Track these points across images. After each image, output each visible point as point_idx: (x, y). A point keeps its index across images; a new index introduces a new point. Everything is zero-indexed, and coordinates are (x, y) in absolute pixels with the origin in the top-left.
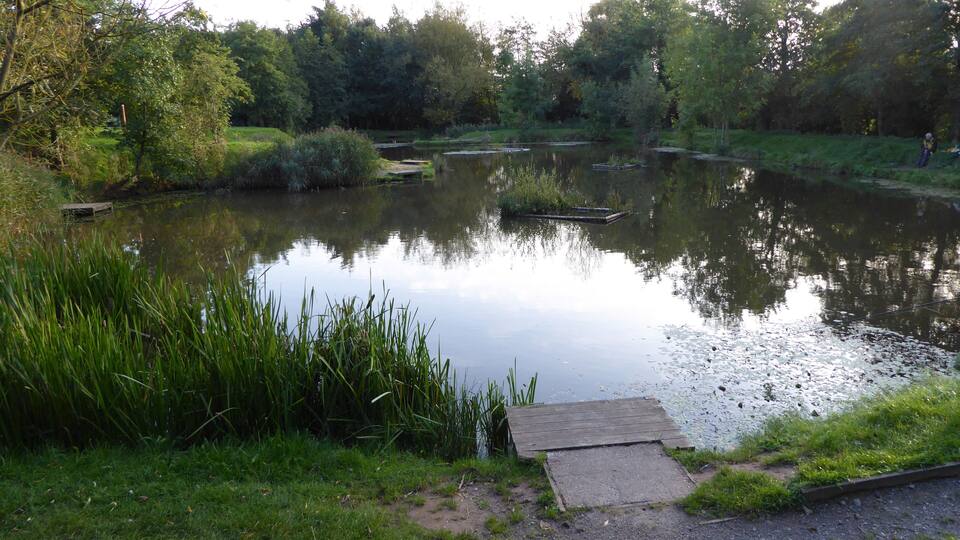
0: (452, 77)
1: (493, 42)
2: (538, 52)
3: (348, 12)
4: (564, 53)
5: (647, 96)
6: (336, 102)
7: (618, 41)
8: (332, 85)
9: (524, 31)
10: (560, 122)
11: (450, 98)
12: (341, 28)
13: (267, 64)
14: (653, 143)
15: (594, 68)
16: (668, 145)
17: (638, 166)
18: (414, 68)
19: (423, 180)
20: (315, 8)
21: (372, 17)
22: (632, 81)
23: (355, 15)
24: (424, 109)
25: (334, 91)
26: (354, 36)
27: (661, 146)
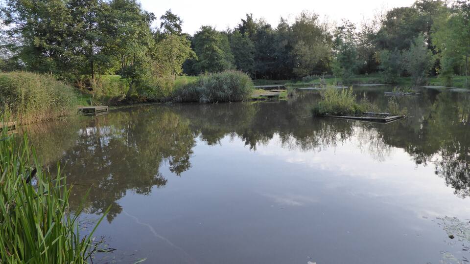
0: (308, 51)
1: (332, 34)
2: (357, 38)
3: (257, 22)
4: (371, 37)
5: (420, 57)
6: (249, 65)
7: (403, 28)
8: (247, 57)
9: (349, 28)
10: (367, 74)
11: (307, 63)
12: (254, 30)
13: (214, 46)
14: (424, 83)
15: (388, 44)
16: (433, 85)
17: (414, 94)
18: (289, 47)
19: (279, 99)
20: (242, 20)
21: (269, 24)
22: (412, 50)
23: (261, 23)
24: (294, 69)
25: (248, 60)
26: (260, 33)
27: (428, 85)
